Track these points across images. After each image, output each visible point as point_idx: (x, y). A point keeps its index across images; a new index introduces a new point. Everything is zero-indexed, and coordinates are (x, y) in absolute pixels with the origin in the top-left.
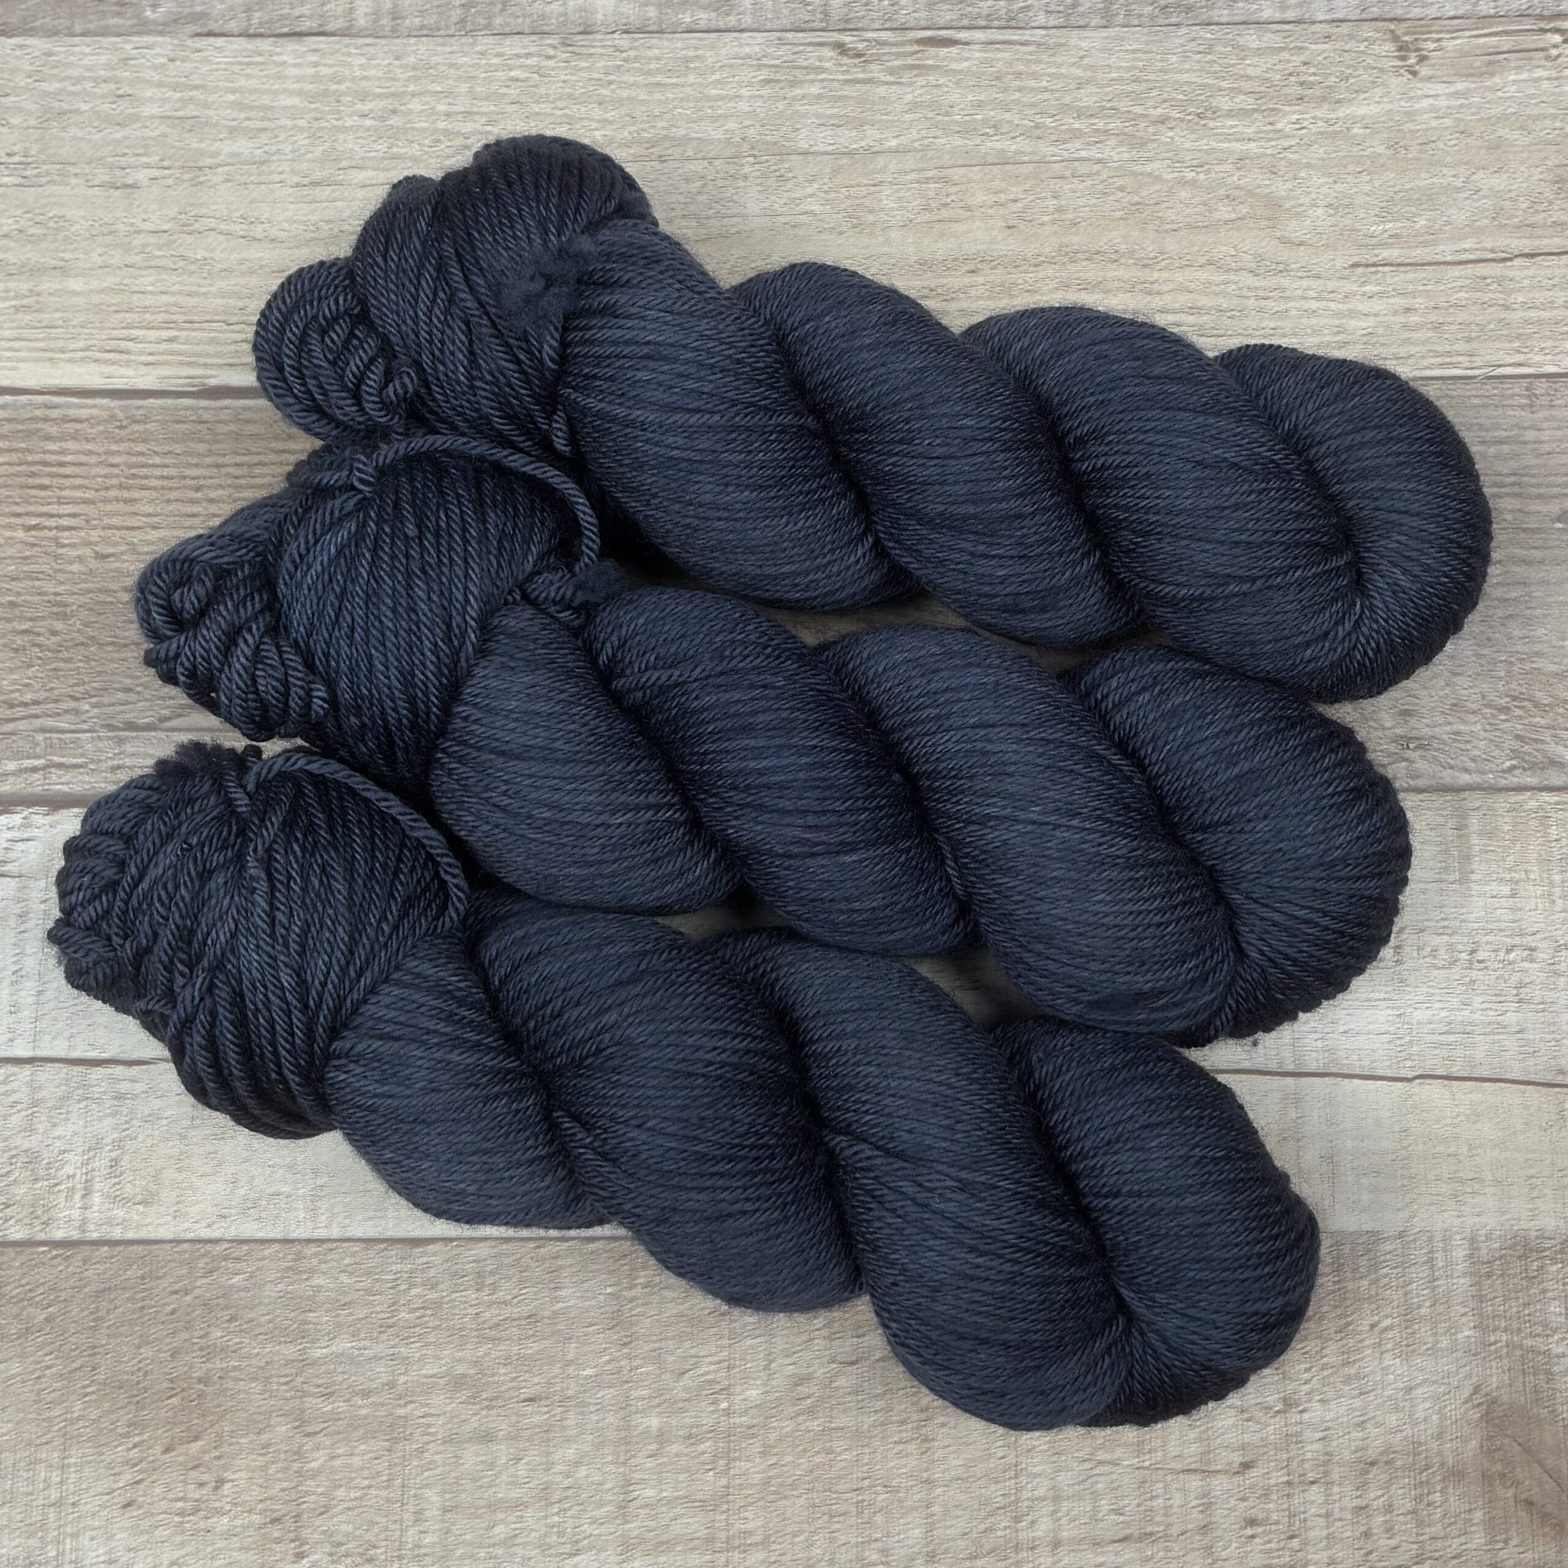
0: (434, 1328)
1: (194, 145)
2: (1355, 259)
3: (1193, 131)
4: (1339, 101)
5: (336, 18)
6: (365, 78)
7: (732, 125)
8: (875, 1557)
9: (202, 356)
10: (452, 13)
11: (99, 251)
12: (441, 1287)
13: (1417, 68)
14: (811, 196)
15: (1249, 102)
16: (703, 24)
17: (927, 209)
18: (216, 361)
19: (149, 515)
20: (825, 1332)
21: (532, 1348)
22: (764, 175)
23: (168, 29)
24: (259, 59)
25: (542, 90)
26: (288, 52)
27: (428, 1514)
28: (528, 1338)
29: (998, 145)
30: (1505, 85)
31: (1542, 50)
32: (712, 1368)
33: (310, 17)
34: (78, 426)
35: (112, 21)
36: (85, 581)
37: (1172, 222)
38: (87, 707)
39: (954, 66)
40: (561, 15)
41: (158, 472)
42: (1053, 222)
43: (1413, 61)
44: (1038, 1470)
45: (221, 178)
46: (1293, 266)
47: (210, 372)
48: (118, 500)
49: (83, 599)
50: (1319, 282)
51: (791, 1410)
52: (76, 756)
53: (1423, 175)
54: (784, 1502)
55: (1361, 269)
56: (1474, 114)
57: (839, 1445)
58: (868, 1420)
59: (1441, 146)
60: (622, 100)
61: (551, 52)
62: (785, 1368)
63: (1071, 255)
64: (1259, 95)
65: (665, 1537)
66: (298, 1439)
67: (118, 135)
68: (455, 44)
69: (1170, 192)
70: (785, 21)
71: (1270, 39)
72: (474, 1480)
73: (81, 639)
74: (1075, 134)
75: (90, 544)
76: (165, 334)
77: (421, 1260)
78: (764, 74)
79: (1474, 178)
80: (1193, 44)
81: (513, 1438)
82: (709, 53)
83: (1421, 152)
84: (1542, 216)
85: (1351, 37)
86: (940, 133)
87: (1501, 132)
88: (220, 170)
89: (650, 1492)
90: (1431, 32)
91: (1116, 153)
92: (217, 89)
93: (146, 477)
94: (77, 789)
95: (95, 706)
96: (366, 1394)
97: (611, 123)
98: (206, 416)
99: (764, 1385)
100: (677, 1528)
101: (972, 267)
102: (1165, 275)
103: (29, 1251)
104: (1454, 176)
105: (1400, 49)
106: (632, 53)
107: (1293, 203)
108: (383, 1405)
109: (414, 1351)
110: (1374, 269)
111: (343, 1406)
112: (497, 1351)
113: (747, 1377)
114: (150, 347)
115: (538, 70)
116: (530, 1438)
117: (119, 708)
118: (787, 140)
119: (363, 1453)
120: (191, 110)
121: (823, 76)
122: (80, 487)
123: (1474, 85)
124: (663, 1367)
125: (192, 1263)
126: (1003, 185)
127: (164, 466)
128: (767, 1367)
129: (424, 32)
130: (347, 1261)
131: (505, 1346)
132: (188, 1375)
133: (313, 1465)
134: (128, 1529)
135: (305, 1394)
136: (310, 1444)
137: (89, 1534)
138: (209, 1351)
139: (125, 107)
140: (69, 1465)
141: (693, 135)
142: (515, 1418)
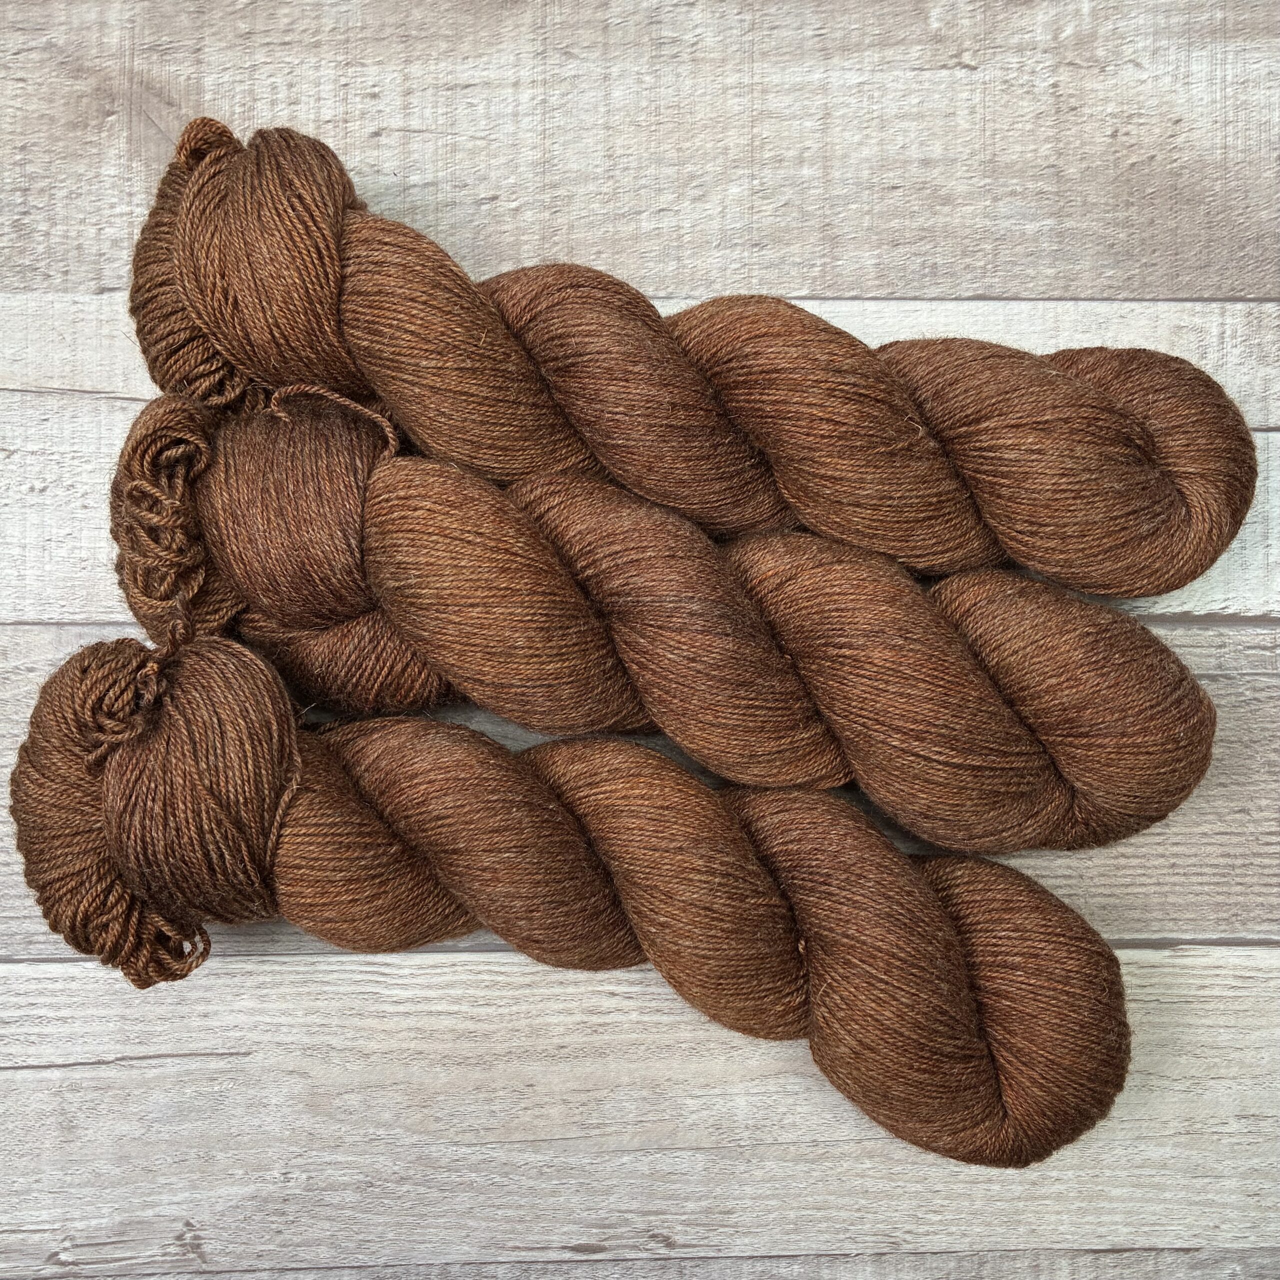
0: (966, 237)
1: (1194, 1152)
2: (247, 1059)
3: (377, 1171)
4: (253, 1198)
5: (1085, 1266)
6: (1058, 1213)
7: (759, 1174)
8: (647, 78)
9: (1177, 975)
10: (991, 1271)
11: (1264, 1062)
12: (963, 266)
13: (185, 1229)
14: (693, 1112)
15: (328, 1197)
16: (783, 1263)
17: (599, 1101)
18: (1166, 970)
19: (1210, 844)
20: (682, 232)
21: (895, 223)
22: (732, 1130)
23: (1222, 1254)
24: (1146, 1229)
25: (914, 1203)
26: (1122, 1236)
27: (966, 112)
28: (897, 231)
29: (539, 1157)
30: (110, 1215)
31: (77, 1246)
32: (764, 208)
33: (1106, 1266)
34: (1270, 916)
35: (1266, 1261)
36: (1255, 791)
37: (397, 1091)
38: (1248, 693)
39: (574, 1228)
40: (901, 1270)
41: (1205, 879)
42: (494, 1090)
43: (188, 1235)
44: (530, 134)
45: (1171, 1124)
46: (298, 1053)
47: (1170, 961)
48: (1235, 856)
49: (1256, 777)
50: (277, 1039)
51: (706, 178)
52: (1254, 655)
53: (186, 1133)
54: (712, 116)
55: (243, 1051)
56: (140, 1187)
57: (672, 154)
58: (651, 171)
59: (169, 1159)
60: (849, 1195)
61: (908, 1237)
62: (712, 207)
63: (482, 1062)
64: (320, 1203)
65: (798, 93)
66: (1061, 163)
67: (1256, 1161)
68: (987, 1244)
69: (398, 1116)
70: (716, 1267)
71: (307, 1255)
72: (934, 134)
73: (1256, 746)
74: (474, 1168)
75: (1254, 821)
76: (1206, 992)
77: (977, 285)
78: (733, 1219)
79: (143, 1131)
80: (373, 1249)
81: (906, 162)
82: (778, 1237)
83: (187, 1154)
84: (91, 1095)
85: (240, 1257)
86: (587, 1168)
87: (118, 1171)
88: (1172, 1132)
89: (808, 124)
90: (172, 1261)
91: (442, 1151)
92: (1178, 1202)
93: (1214, 875)
94: (1250, 631)
95: (1242, 694)
96: (1013, 193)
97: (857, 1175)
98: (1171, 924)
99: (725, 197)
100: (788, 100)
101: (563, 1051)
102: (405, 1045)
103: (1261, 295)
104: (160, 1132)
105: (199, 1246)
106: (842, 1236)
107: (296, 1108)
108: (1002, 186)
109: (980, 223)
110: (232, 1051)
111: (1030, 185)
112: (920, 221)
113: (739, 202)
114: (1218, 981)
115: (918, 1220)
116: (896, 161)
117: (1223, 692)
118: (713, 1161)
119: (1014, 153)
120: (1199, 1183)
121: (684, 1217)
122: (1265, 867)
123: (138, 1213)
124: (800, 208)
125: (1144, 285)
126: (535, 1122)
127: (1201, 884)
128: (725, 208)
129: (1012, 1254)
130: (1031, 285)
131: (915, 225)
132: (1142, 208)
133: (1050, 146)
134: (1177, 105)
135: (1057, 194)
136: (1052, 160)
137: (1204, 102)
138: (1127, 223)
139: (1252, 1185)
140: (1221, 148)
141: (790, 1164)
142: (906, 175)
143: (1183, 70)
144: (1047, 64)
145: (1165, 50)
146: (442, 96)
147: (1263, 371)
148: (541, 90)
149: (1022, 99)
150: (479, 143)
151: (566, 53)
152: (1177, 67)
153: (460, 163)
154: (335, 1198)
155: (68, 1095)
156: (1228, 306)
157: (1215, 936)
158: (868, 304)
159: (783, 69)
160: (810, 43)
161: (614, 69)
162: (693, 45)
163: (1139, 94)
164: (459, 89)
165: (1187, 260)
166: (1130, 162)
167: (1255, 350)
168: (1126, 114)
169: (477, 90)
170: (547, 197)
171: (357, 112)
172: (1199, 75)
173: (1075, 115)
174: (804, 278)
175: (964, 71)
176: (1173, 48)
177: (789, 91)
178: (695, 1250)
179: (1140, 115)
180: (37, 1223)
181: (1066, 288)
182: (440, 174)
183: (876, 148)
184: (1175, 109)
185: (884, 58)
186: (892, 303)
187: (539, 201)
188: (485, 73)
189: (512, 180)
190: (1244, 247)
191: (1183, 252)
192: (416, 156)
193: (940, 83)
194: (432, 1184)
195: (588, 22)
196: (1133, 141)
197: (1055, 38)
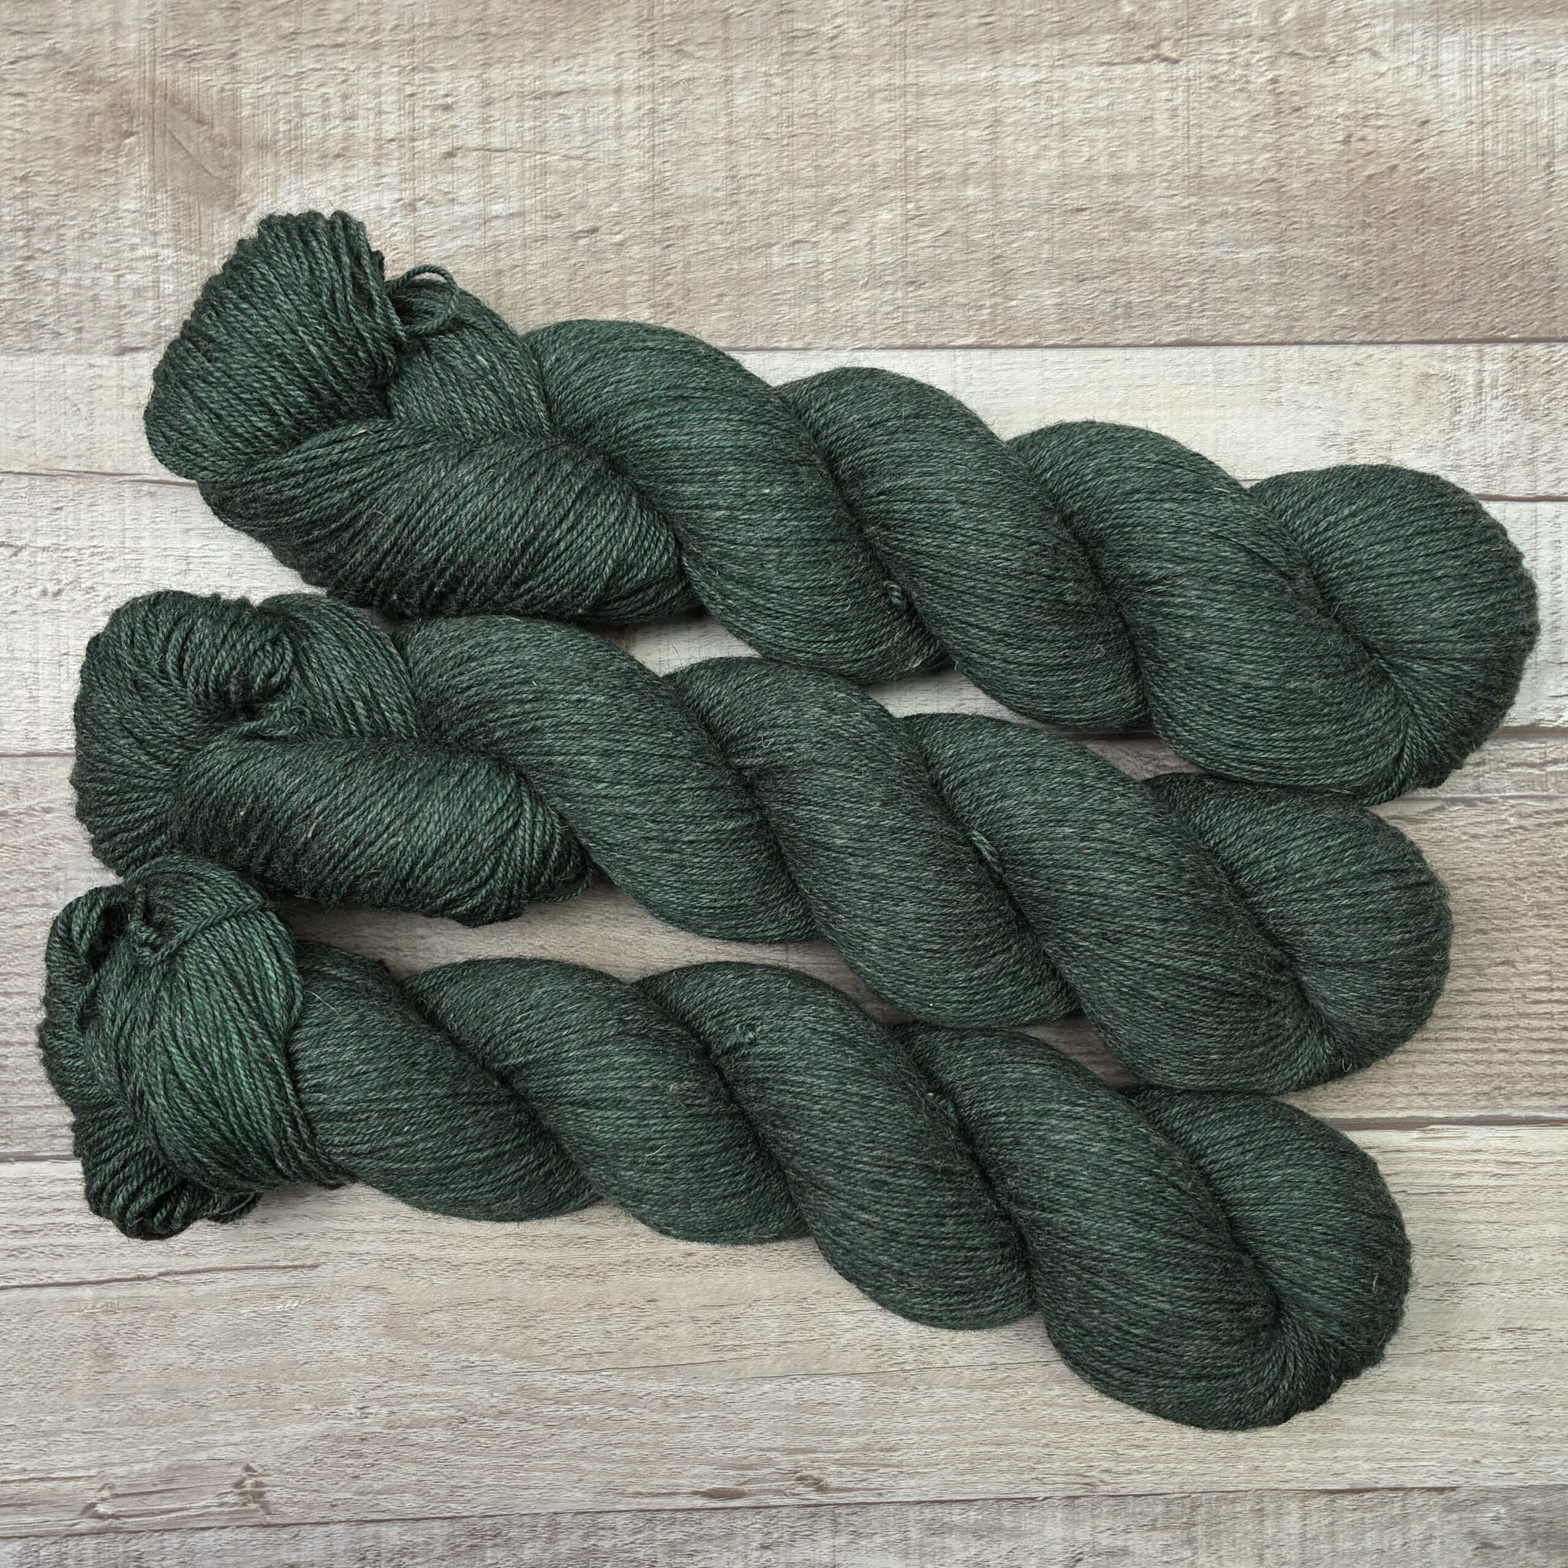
0: (1167, 270)
1: (1449, 1373)
2: (314, 1273)
3: (471, 1404)
4: (325, 1437)
5: (1318, 1509)
7: (926, 1403)
8: (777, 81)
9: (1428, 1160)
10: (1205, 1516)
11: (1533, 1264)
12: (1163, 305)
13: (244, 1475)
14: (846, 1331)
15: (413, 1435)
16: (957, 1509)
17: (734, 1318)
18: (1416, 1155)
19: (1467, 1003)
20: (823, 268)
21: (1080, 254)
22: (894, 1351)
23: (1483, 1494)
24: (1391, 1465)
25: (1114, 1436)
26: (1362, 1474)
27: (1166, 115)
28: (1083, 263)
29: (664, 1386)
30: (156, 1459)
31: (118, 1496)
32: (921, 237)
33: (1344, 1509)
34: (1540, 1089)
35: (1537, 1502)
36: (1521, 939)
37: (493, 1309)
38: (1512, 820)
39: (706, 1469)
40: (1098, 1516)
41: (1461, 1045)
42: (610, 1306)
43: (249, 1482)
44: (636, 152)
45: (1421, 1340)
46: (375, 1265)
47: (1419, 1144)
48: (1498, 1017)
49: (1523, 921)
50: (349, 1249)
51: (850, 202)
52: (1520, 774)
53: (244, 1361)
54: (857, 125)
55: (309, 1263)
56: (190, 1426)
57: (809, 173)
58: (783, 194)
59: (224, 1393)
60: (1035, 1428)
61: (1106, 1477)
62: (858, 237)
63: (593, 1273)
64: (403, 1442)
65: (960, 96)
66: (1282, 176)
67: (1524, 1382)
68: (1201, 1483)
69: (494, 1339)
70: (876, 1513)
71: (391, 1504)
72: (1127, 143)
73: (1522, 884)
74: (587, 1400)
75: (1520, 975)
76: (1464, 1181)
77: (1181, 328)
78: (896, 1457)
79: (193, 1359)
80: (469, 1496)
81: (1094, 179)
82: (951, 1478)
83: (244, 1385)
84: (128, 1318)
85: (310, 1507)
86: (721, 1399)
87: (164, 1406)
88: (1422, 1349)
89: (974, 133)
90: (230, 1513)
91: (548, 1381)
92: (1429, 1432)
93: (1472, 1040)
94: (1515, 744)
95: (1505, 821)
96: (1224, 215)
97: (1045, 1404)
98: (1420, 1100)
99: (874, 224)
100: (948, 104)
101: (690, 1259)
102: (501, 1254)
103: (1527, 335)
104: (213, 1360)
105: (261, 1494)
106: (1026, 1477)
107: (373, 1331)
108: (1210, 205)
109: (1184, 251)
110: (296, 1263)
111: (1245, 204)
112: (1111, 250)
113: (891, 229)
114: (1478, 1168)
115: (1118, 1457)
116: (1080, 178)
117: (1482, 819)
118: (872, 1388)
119: (1225, 164)
120: (1455, 1410)
121: (838, 1456)
122: (1534, 1030)
123: (188, 1457)
124: (965, 236)
125: (1384, 324)
126: (659, 1344)
127: (1456, 1051)
128: (873, 238)
129: (1231, 1496)
130: (1247, 326)
131: (1104, 255)
132: (1381, 229)
133: (1268, 155)
134: (1424, 103)
135: (1277, 214)
136: (1271, 173)
137: (1457, 98)
138: (1363, 249)
139: (1519, 1411)
140: (1478, 155)
141: (964, 1392)
142: (1093, 195)
143: (1430, 59)
144: (1265, 55)
145: (1409, 35)
146: (529, 106)
147: (1530, 428)
148: (648, 97)
149: (1235, 98)
150: (574, 163)
151: (678, 51)
152: (1423, 57)
153: (551, 188)
154: (421, 1437)
155: (103, 1318)
156: (1487, 348)
157: (1474, 1114)
158: (1048, 353)
159: (942, 66)
160: (975, 33)
161: (737, 70)
162: (832, 39)
163: (1376, 90)
164: (549, 98)
165: (1437, 293)
166: (1366, 173)
167: (1521, 402)
168: (1361, 115)
169: (571, 98)
170: (657, 229)
171: (426, 129)
172: (1450, 66)
173: (1299, 117)
174: (971, 323)
175: (1163, 65)
176: (1418, 34)
177: (950, 94)
178: (852, 1494)
179: (1379, 116)
180: (69, 1469)
181: (1289, 329)
182: (528, 202)
183: (1057, 162)
184: (1421, 108)
185: (1065, 50)
186: (1078, 351)
187: (647, 233)
188: (581, 77)
189: (614, 208)
190: (1506, 276)
191: (1431, 283)
192: (498, 180)
193: (1134, 80)
194: (537, 1419)
195: (704, 13)
196: (1370, 148)
197: (1274, 22)
